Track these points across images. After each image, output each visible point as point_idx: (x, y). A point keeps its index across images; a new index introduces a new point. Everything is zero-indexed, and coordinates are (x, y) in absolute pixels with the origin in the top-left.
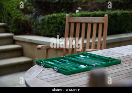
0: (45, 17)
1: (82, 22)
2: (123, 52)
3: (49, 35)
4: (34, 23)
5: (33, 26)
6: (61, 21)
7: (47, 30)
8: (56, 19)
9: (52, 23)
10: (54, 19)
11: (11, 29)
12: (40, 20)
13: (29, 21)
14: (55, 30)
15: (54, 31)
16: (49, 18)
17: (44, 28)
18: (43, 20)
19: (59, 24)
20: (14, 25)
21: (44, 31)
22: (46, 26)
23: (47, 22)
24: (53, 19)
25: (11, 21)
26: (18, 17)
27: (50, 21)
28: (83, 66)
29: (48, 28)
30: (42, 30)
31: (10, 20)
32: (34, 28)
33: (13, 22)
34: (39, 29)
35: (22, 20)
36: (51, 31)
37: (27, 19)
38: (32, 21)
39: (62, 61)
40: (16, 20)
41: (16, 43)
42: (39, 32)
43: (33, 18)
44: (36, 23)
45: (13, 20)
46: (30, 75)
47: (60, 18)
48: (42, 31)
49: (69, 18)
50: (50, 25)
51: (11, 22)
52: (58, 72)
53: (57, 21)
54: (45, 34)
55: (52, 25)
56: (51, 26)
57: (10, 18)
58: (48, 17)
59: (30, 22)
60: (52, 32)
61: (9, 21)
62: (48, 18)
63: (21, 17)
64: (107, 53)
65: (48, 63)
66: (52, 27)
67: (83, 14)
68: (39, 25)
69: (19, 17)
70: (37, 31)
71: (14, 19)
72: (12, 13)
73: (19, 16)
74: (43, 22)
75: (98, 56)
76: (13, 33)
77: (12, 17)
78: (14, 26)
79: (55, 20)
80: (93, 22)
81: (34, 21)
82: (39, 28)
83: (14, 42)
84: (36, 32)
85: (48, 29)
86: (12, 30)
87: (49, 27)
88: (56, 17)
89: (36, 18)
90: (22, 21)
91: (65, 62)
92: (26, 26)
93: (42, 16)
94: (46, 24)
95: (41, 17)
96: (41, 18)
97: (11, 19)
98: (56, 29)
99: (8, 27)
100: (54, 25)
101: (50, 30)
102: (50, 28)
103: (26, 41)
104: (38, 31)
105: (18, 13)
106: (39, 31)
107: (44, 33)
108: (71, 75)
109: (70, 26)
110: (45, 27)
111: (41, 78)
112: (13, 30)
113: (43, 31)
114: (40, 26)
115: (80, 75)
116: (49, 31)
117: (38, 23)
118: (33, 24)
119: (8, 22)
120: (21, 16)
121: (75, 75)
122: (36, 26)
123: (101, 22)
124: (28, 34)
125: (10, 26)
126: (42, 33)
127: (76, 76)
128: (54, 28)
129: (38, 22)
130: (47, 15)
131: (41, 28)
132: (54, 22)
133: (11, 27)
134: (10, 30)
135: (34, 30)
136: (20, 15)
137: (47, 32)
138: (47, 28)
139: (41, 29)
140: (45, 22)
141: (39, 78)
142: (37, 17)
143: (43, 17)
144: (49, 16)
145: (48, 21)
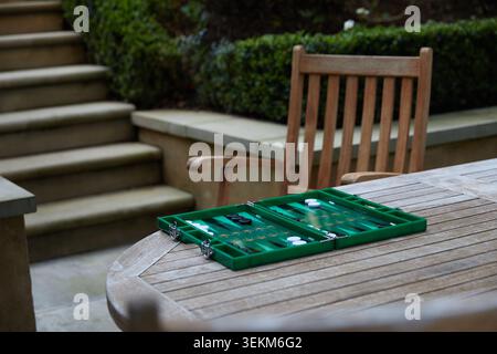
0: (237, 47)
1: (346, 72)
2: (460, 185)
3: (251, 111)
4: (203, 68)
5: (197, 78)
6: (287, 63)
7: (243, 94)
8: (270, 55)
9: (260, 70)
10: (266, 56)
11: (125, 87)
12: (219, 57)
13: (184, 60)
14: (268, 93)
15: (267, 98)
16: (248, 49)
17: (232, 85)
18: (230, 57)
19: (280, 74)
20: (133, 73)
21: (234, 96)
22: (240, 78)
23: (241, 66)
24: (261, 54)
25: (124, 58)
26: (147, 44)
27: (253, 63)
28: (296, 241)
29: (247, 85)
30: (226, 91)
31: (120, 56)
32: (201, 83)
33: (131, 63)
34: (217, 89)
35: (163, 55)
36: (257, 97)
37: (179, 51)
38: (196, 58)
39: (243, 218)
40: (142, 57)
41: (141, 136)
42: (217, 101)
43: (199, 47)
44: (207, 67)
45: (130, 56)
46: (126, 267)
47: (284, 53)
48: (227, 95)
49: (301, 57)
50: (253, 76)
51: (123, 64)
52: (212, 258)
53: (275, 61)
54: (237, 108)
55: (260, 78)
56: (254, 80)
57: (120, 50)
58: (246, 47)
59: (190, 62)
60: (259, 102)
61: (117, 60)
62: (245, 50)
63: (159, 44)
64: (403, 189)
65: (191, 228)
66: (257, 84)
67: (363, 37)
68: (220, 73)
69: (152, 47)
70: (211, 95)
71: (134, 55)
72: (126, 33)
73: (151, 43)
74: (228, 64)
76: (131, 101)
77: (127, 47)
78: (133, 78)
79: (266, 61)
80: (381, 73)
81: (202, 61)
82: (218, 85)
83: (135, 134)
84: (209, 98)
85: (247, 91)
86: (127, 92)
87: (250, 83)
88: (271, 48)
89: (210, 49)
90: (161, 59)
91: (249, 223)
92: (175, 76)
93: (227, 43)
94: (239, 71)
95: (224, 45)
96: (222, 50)
97: (125, 53)
98: (271, 90)
99: (115, 79)
100: (266, 75)
101: (252, 92)
102: (253, 85)
103: (172, 131)
104: (215, 96)
105: (149, 31)
106: (219, 94)
107: (234, 102)
108: (247, 272)
110: (237, 81)
111: (154, 279)
112: (132, 92)
113: (230, 96)
114: (222, 79)
115: (275, 273)
116: (251, 97)
117: (215, 66)
118: (198, 70)
119: (116, 65)
120: (157, 40)
121: (260, 269)
122: (209, 77)
123: (407, 73)
124: (181, 104)
125: (121, 78)
126: (228, 104)
127: (261, 275)
128: (265, 86)
129: (214, 62)
130: (244, 39)
131: (223, 84)
132: (265, 65)
133: (125, 80)
134: (122, 91)
135: (201, 91)
136: (155, 36)
137: (244, 101)
138: (245, 87)
139: (223, 89)
140: (237, 65)
141: (145, 280)
142: (213, 45)
143: (231, 47)
144: (250, 42)
145: (246, 61)
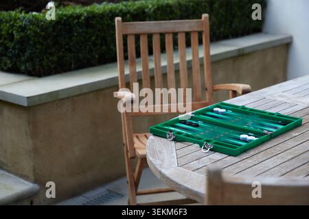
2: (289, 99)
39: (192, 123)
75: (251, 110)
80: (177, 30)
109: (125, 44)
